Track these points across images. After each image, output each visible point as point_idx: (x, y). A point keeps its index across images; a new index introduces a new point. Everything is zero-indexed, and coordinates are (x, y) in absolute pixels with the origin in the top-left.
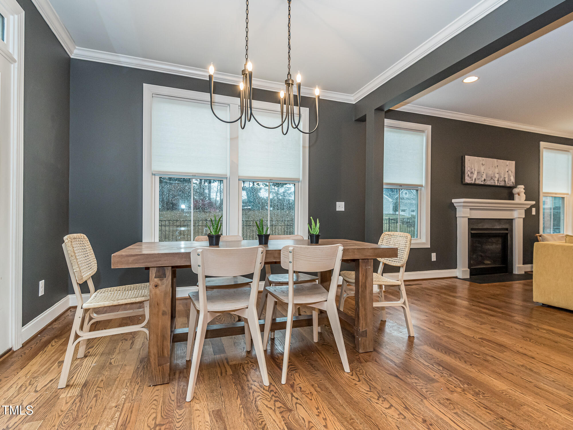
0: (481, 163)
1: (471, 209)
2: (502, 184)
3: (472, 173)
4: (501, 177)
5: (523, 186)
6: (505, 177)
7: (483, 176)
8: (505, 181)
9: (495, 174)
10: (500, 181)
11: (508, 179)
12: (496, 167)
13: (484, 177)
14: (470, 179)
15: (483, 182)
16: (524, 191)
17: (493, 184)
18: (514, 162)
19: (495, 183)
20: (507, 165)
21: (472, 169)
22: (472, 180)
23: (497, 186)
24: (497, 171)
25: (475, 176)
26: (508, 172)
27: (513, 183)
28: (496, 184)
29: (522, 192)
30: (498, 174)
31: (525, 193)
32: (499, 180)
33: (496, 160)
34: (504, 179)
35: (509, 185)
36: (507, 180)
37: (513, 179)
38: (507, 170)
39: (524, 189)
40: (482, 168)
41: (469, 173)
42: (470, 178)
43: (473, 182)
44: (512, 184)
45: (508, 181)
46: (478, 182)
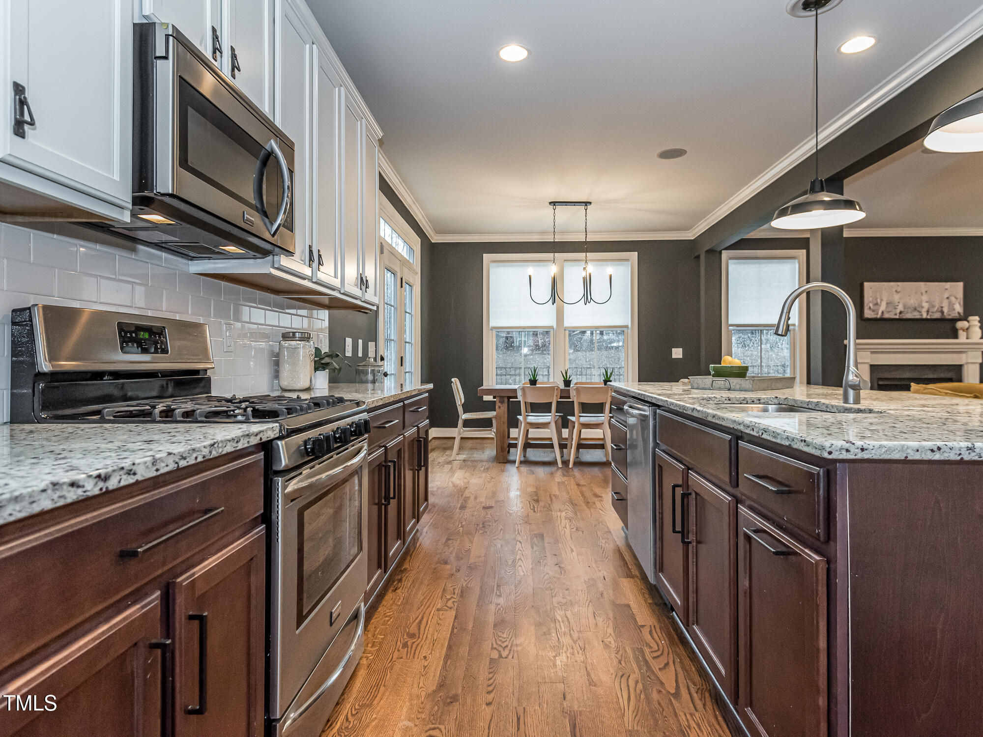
0: (894, 290)
1: (872, 353)
2: (937, 315)
3: (877, 304)
4: (934, 306)
5: (977, 318)
6: (943, 306)
7: (897, 307)
8: (942, 312)
9: (921, 302)
10: (933, 312)
11: (949, 308)
12: (924, 293)
13: (900, 308)
14: (873, 313)
15: (898, 315)
16: (979, 324)
17: (919, 317)
18: (961, 285)
19: (922, 315)
20: (947, 289)
21: (876, 299)
22: (878, 314)
23: (927, 320)
24: (925, 298)
25: (883, 307)
26: (948, 298)
27: (959, 313)
28: (925, 316)
29: (976, 325)
30: (927, 302)
31: (981, 328)
32: (930, 311)
33: (922, 283)
34: (940, 309)
35: (950, 317)
36: (946, 310)
37: (959, 308)
38: (946, 296)
39: (979, 322)
40: (896, 297)
41: (871, 305)
42: (873, 311)
43: (879, 316)
44: (957, 315)
45: (948, 311)
46: (886, 316)
